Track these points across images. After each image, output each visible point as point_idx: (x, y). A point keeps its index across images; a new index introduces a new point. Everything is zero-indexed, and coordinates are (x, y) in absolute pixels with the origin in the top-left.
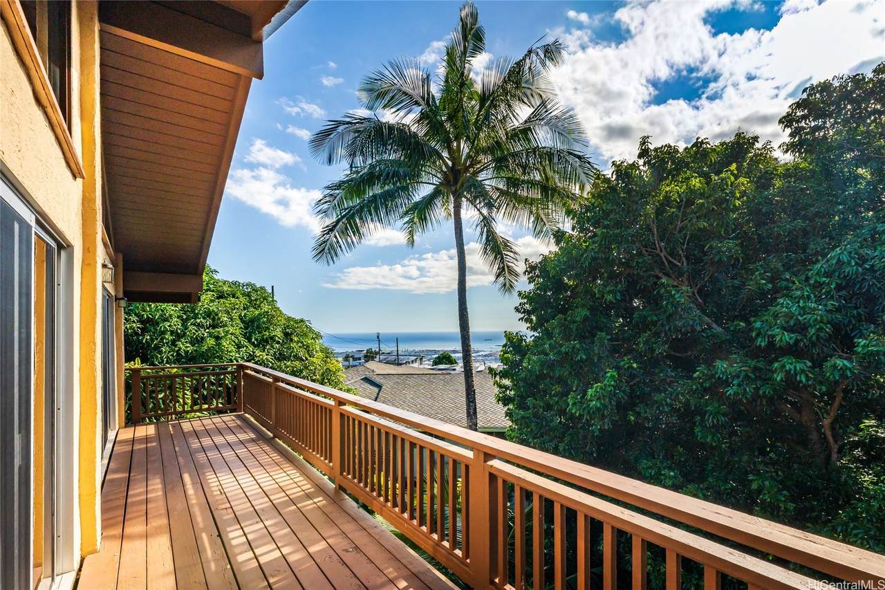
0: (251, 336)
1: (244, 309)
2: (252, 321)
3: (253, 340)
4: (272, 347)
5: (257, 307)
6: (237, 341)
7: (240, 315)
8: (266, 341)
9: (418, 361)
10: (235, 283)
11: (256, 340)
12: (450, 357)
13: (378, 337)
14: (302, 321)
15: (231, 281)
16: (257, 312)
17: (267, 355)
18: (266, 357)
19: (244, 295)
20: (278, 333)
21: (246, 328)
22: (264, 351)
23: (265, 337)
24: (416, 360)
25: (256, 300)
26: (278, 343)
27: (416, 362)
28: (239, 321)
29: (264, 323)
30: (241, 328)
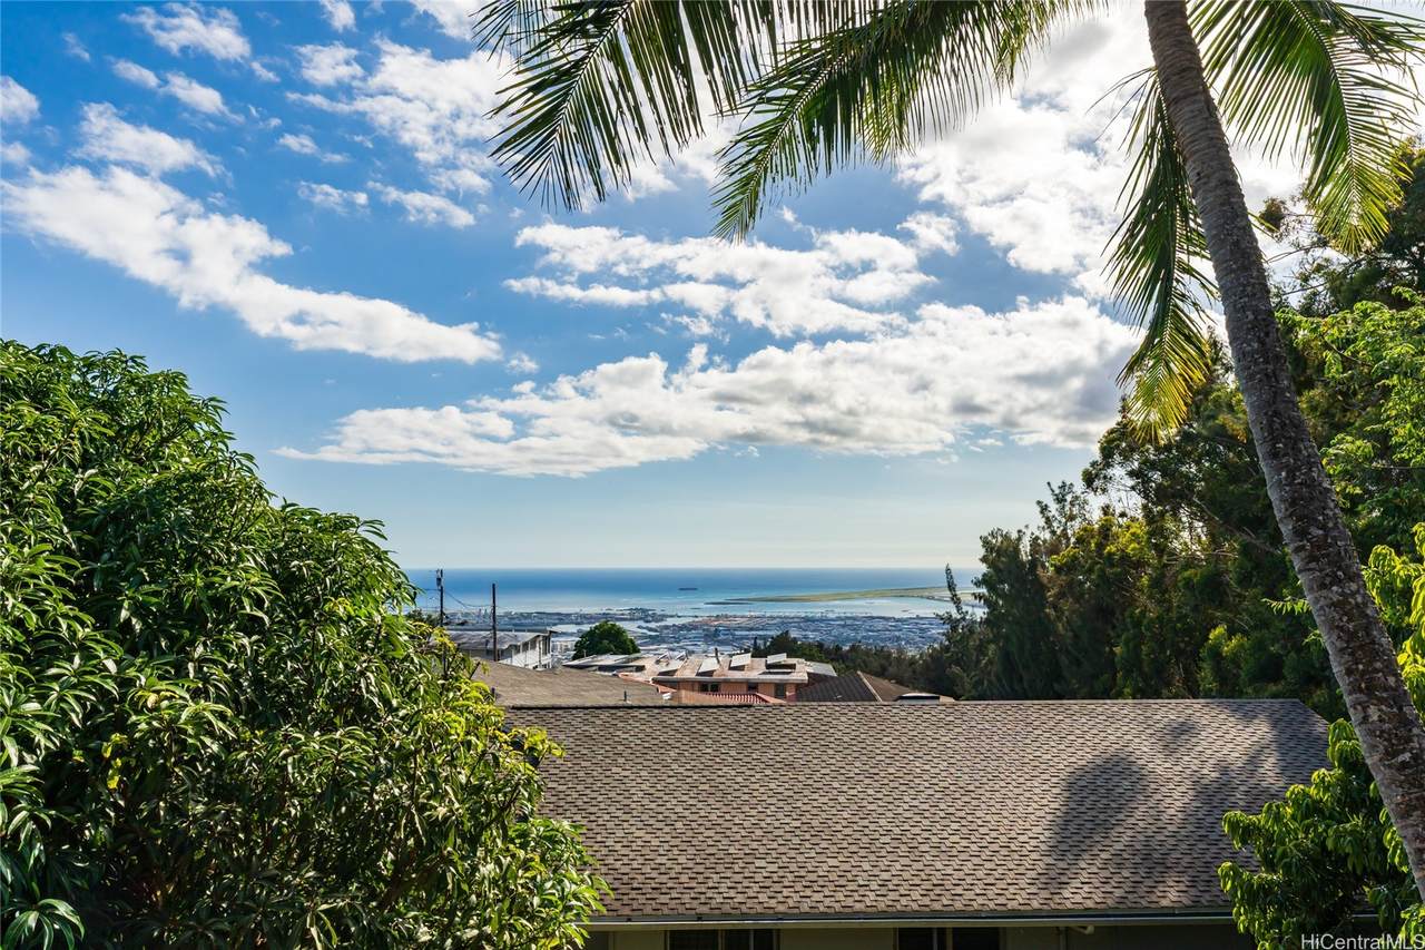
0: (113, 591)
1: (87, 461)
2: (121, 517)
3: (124, 614)
4: (222, 647)
5: (145, 459)
6: (33, 621)
7: (64, 489)
8: (195, 619)
9: (540, 646)
10: (53, 355)
11: (139, 610)
12: (620, 632)
13: (439, 580)
14: (341, 524)
15: (32, 346)
16: (146, 481)
17: (196, 694)
18: (192, 707)
19: (86, 402)
20: (250, 575)
21: (90, 552)
22: (181, 672)
23: (188, 597)
24: (534, 642)
25: (142, 428)
26: (250, 626)
27: (534, 647)
28: (55, 519)
29: (182, 525)
30: (67, 550)
